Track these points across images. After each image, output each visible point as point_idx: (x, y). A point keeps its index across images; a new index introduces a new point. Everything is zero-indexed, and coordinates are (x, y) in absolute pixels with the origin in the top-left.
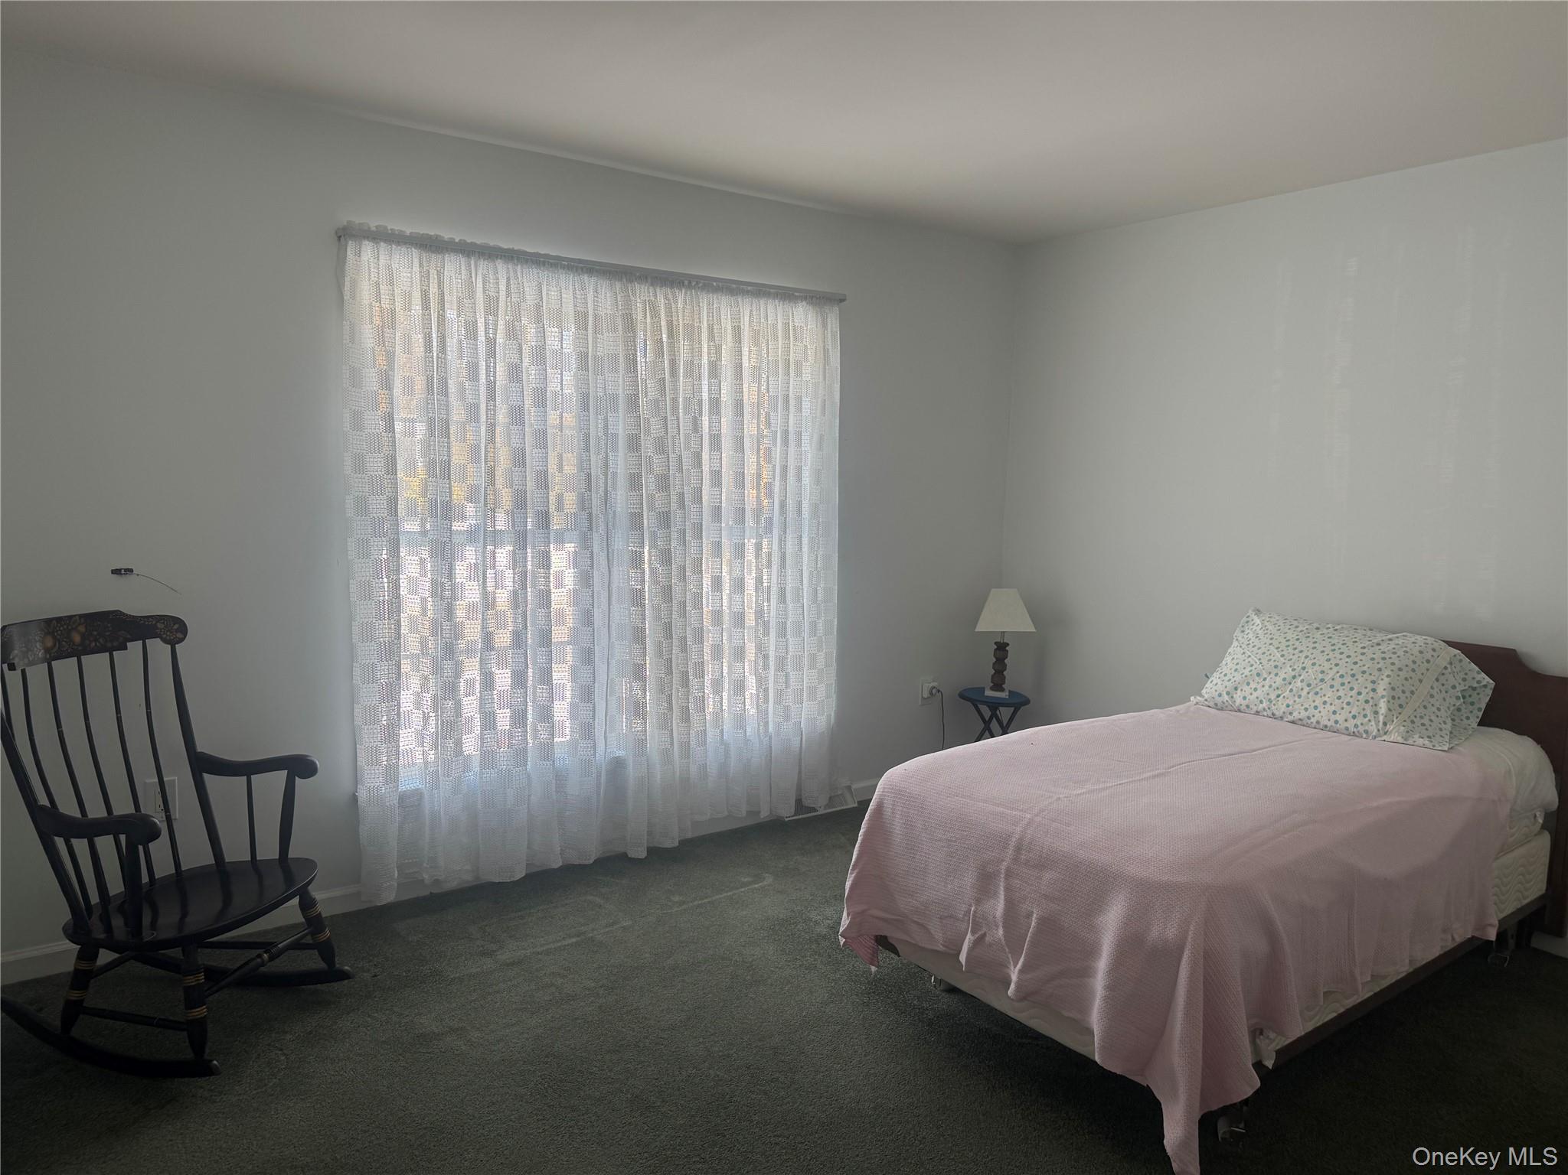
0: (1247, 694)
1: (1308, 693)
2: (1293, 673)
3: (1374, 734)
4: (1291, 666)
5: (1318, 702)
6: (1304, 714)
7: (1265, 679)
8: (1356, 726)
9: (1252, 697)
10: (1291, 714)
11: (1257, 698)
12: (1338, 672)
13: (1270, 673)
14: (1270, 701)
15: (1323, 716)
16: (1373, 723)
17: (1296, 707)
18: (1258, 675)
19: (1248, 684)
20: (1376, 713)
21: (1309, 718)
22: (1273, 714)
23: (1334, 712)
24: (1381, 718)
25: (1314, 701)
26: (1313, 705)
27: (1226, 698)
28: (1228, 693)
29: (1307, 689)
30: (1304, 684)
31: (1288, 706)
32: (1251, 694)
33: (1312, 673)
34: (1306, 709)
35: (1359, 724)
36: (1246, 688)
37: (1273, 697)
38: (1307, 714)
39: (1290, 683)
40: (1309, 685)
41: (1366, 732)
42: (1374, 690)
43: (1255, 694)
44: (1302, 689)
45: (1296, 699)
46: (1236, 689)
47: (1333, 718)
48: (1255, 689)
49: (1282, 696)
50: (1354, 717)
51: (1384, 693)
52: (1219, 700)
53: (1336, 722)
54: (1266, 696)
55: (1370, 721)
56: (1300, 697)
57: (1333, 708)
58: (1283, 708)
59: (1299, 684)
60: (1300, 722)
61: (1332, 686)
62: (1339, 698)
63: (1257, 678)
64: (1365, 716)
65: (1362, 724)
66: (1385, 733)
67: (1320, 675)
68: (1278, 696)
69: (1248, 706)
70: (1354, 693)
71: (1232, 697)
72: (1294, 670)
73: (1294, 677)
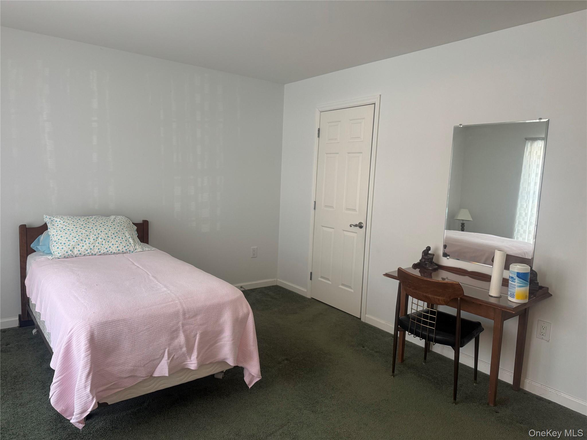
0: (80, 249)
1: (105, 242)
2: (96, 236)
3: (132, 251)
4: (93, 234)
5: (110, 245)
6: (106, 251)
7: (85, 241)
8: (126, 250)
9: (82, 250)
10: (100, 252)
11: (85, 249)
12: (111, 233)
13: (86, 238)
14: (91, 249)
15: (114, 249)
16: (131, 247)
17: (102, 249)
18: (82, 240)
19: (79, 245)
20: (130, 244)
21: (108, 251)
22: (92, 254)
23: (118, 247)
24: (133, 245)
25: (109, 245)
26: (109, 246)
27: (70, 252)
28: (71, 251)
29: (104, 241)
30: (102, 239)
31: (99, 249)
32: (82, 248)
33: (103, 235)
34: (106, 249)
35: (127, 249)
36: (78, 246)
37: (92, 247)
38: (107, 250)
39: (97, 241)
40: (104, 239)
41: (130, 251)
42: (125, 236)
43: (84, 248)
44: (102, 242)
45: (101, 245)
46: (74, 248)
47: (117, 249)
48: (83, 246)
49: (95, 246)
50: (125, 247)
51: (129, 236)
52: (66, 255)
53: (119, 250)
54: (89, 248)
55: (130, 247)
56: (102, 244)
57: (116, 246)
58: (97, 250)
59: (100, 240)
60: (103, 254)
61: (112, 238)
62: (117, 241)
63: (81, 242)
64: (128, 245)
65: (128, 248)
66: (136, 249)
67: (106, 235)
68: (94, 246)
69: (80, 254)
70: (121, 239)
71: (73, 252)
72: (95, 235)
73: (97, 238)
